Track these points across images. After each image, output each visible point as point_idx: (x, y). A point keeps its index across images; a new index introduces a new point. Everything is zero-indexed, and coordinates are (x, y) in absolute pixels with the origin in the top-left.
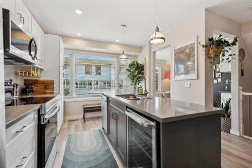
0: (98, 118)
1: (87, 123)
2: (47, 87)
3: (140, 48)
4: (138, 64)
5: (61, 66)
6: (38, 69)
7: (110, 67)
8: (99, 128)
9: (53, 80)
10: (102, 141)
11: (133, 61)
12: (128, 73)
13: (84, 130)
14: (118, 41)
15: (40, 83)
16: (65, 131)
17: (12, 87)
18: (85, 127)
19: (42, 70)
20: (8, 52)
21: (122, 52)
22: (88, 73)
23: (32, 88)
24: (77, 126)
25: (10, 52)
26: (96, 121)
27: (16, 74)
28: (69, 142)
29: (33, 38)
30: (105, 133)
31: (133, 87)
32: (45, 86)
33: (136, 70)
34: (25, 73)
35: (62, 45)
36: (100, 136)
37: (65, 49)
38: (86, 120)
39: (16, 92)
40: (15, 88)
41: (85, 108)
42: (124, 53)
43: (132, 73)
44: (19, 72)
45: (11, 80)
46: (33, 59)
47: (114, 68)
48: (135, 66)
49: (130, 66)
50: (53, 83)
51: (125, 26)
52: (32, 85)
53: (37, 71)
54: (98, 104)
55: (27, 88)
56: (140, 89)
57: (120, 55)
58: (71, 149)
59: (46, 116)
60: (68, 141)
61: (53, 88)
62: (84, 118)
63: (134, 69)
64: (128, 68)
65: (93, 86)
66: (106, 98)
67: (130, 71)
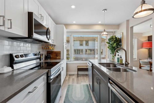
0: (87, 75)
1: (79, 78)
2: (57, 55)
3: (118, 26)
4: (116, 38)
5: (64, 42)
6: (52, 45)
7: (94, 41)
8: (87, 84)
9: (60, 51)
10: (88, 95)
11: (111, 36)
12: (108, 45)
13: (78, 83)
14: (100, 22)
15: (54, 53)
16: (67, 82)
17: (40, 56)
18: (78, 81)
19: (54, 45)
20: (32, 37)
21: (103, 30)
22: (81, 45)
23: (50, 56)
24: (73, 79)
25: (33, 37)
26: (85, 78)
27: (43, 48)
28: (68, 91)
29: (48, 28)
30: (91, 88)
31: (112, 55)
32: (56, 55)
33: (114, 43)
34: (47, 48)
35: (65, 30)
36: (87, 90)
37: (67, 32)
38: (79, 76)
39: (42, 59)
40: (42, 56)
41: (78, 69)
42: (105, 31)
43: (111, 45)
44: (44, 47)
45: (40, 52)
46: (48, 40)
47: (97, 41)
48: (114, 40)
49: (109, 40)
50: (60, 53)
51: (106, 10)
52: (50, 54)
53: (52, 46)
54: (86, 66)
55: (48, 56)
56: (120, 59)
57: (102, 32)
58: (69, 96)
59: (52, 77)
60: (67, 89)
61: (60, 56)
62: (78, 74)
63: (113, 42)
64: (108, 41)
65: (84, 52)
66: (91, 64)
67: (109, 43)
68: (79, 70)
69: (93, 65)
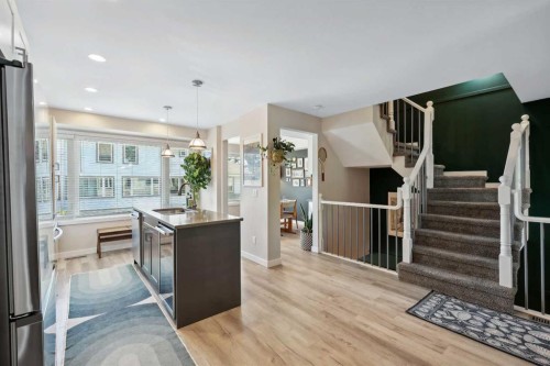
1: (105, 259)
8: (128, 264)
11: (191, 153)
12: (184, 172)
13: (101, 268)
14: (162, 120)
18: (102, 263)
24: (85, 265)
33: (196, 168)
38: (102, 255)
41: (100, 235)
43: (191, 172)
48: (196, 162)
49: (187, 160)
63: (193, 166)
64: (184, 163)
65: (118, 192)
66: (137, 215)
67: (185, 168)
68: (104, 238)
69: (141, 214)
